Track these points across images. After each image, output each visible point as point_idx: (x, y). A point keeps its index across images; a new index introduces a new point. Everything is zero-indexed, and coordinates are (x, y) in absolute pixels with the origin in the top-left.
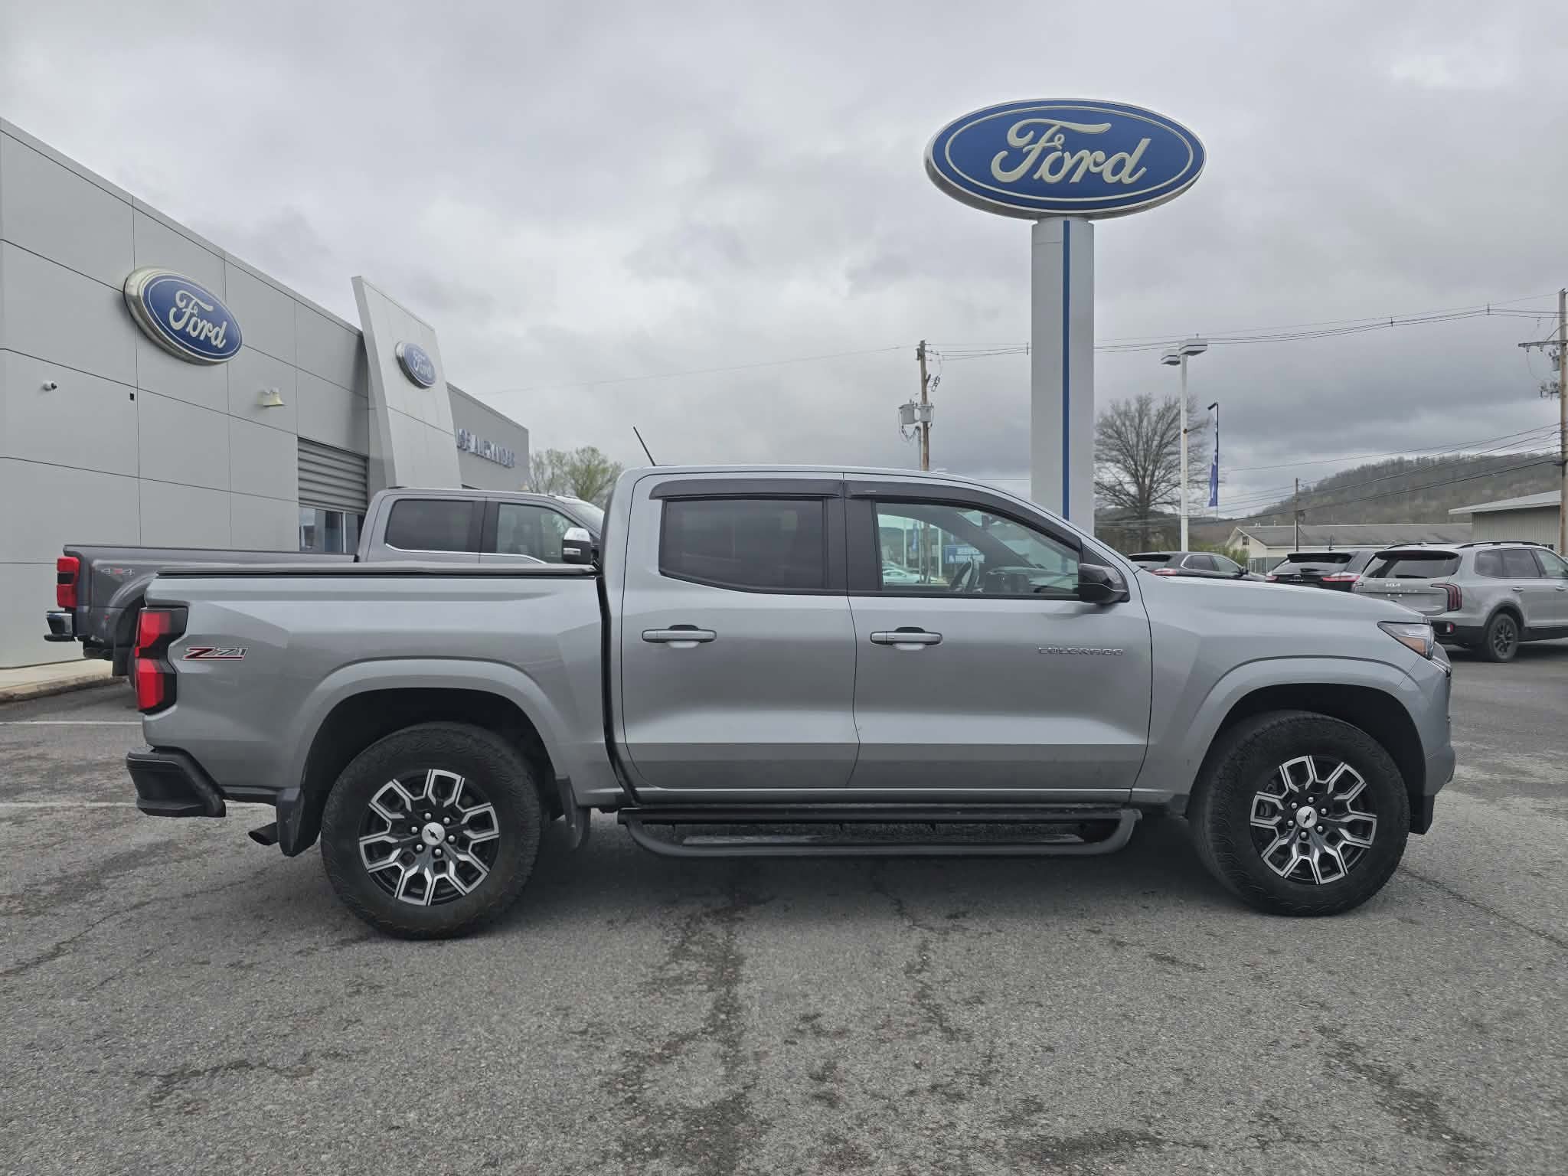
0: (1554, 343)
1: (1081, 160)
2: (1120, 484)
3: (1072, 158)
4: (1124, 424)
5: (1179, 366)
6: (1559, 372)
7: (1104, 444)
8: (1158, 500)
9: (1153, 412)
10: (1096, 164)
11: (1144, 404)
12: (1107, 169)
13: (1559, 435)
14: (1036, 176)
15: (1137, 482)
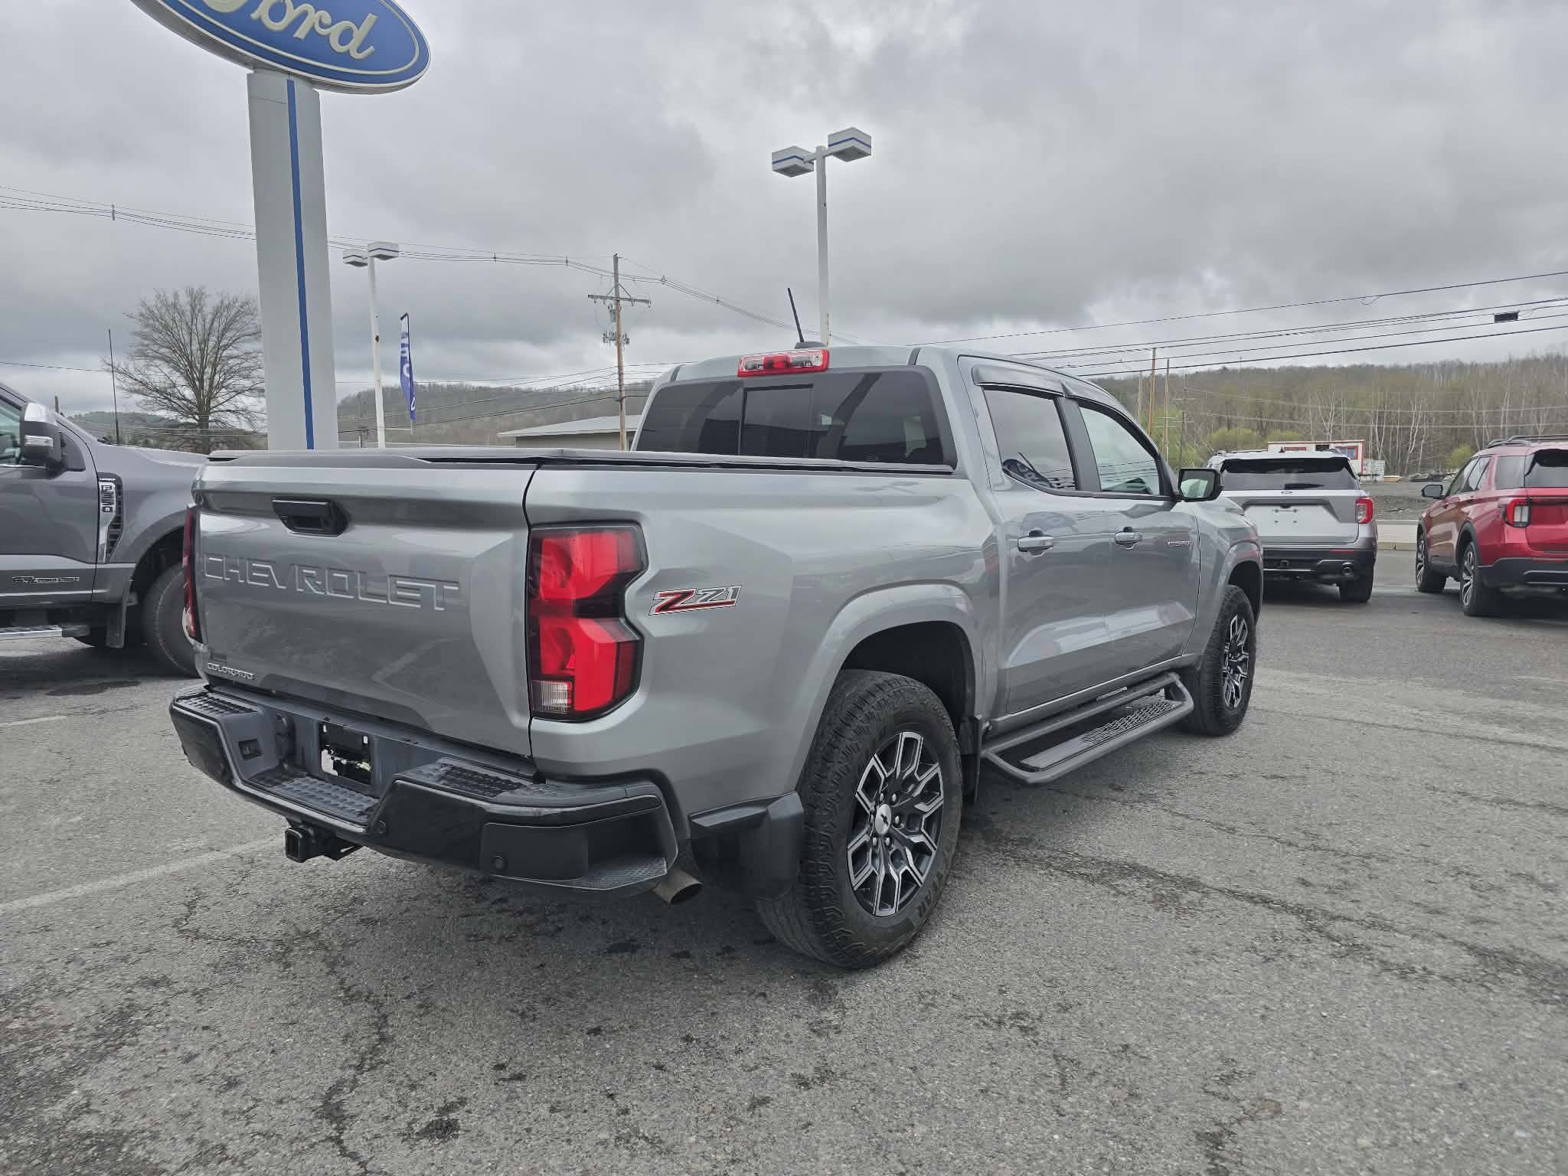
0: (612, 298)
1: (305, 14)
2: (174, 386)
3: (295, 8)
4: (174, 320)
5: (366, 267)
6: (615, 324)
7: (145, 337)
8: (221, 407)
9: (208, 310)
10: (322, 25)
11: (196, 299)
12: (334, 32)
13: (617, 376)
14: (254, 16)
15: (194, 387)
